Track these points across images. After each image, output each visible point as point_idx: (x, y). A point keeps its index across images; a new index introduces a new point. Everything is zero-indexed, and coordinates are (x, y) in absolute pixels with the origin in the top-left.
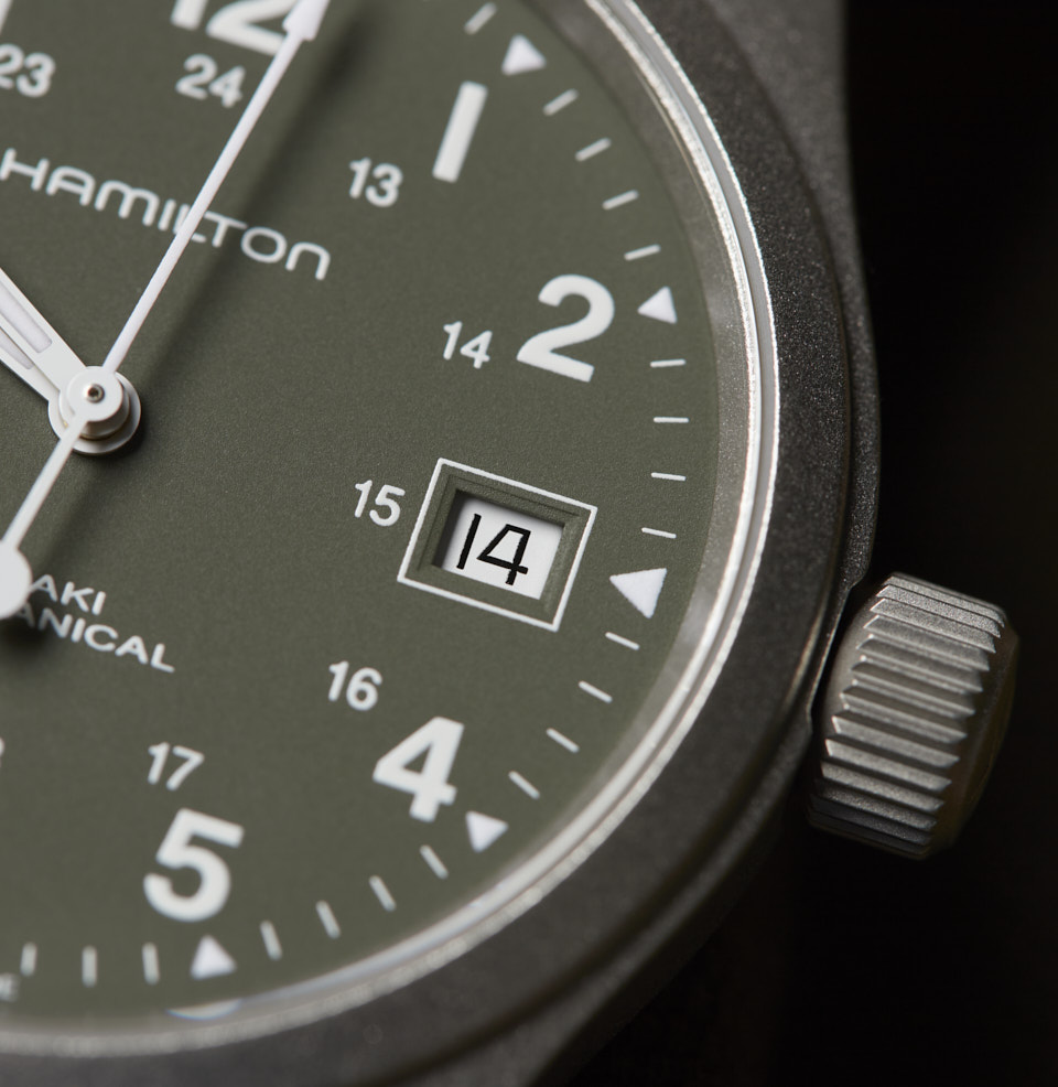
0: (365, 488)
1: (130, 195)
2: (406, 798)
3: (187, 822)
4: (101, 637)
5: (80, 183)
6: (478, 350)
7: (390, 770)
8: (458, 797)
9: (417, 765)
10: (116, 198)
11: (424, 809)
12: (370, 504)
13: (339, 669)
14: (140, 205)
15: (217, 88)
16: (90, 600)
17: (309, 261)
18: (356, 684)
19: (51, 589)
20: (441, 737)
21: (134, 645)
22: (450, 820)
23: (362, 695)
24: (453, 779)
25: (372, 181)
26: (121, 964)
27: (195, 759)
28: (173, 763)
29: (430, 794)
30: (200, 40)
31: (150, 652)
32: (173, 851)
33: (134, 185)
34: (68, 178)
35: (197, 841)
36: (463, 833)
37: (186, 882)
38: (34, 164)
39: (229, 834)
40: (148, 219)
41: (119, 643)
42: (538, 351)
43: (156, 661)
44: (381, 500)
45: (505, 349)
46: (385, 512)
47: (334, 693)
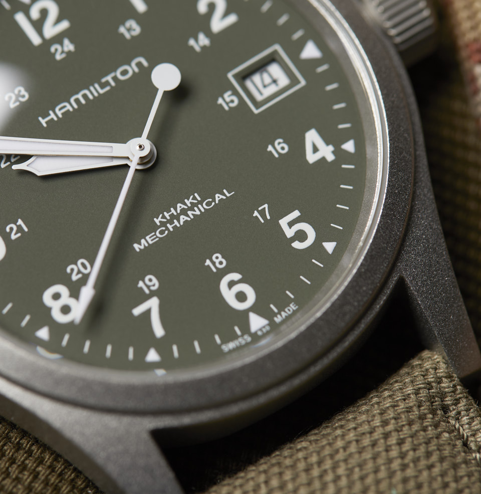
0: (220, 101)
1: (79, 96)
2: (323, 159)
3: (283, 222)
4: (208, 204)
5: (65, 107)
6: (203, 40)
7: (311, 158)
8: (334, 146)
9: (315, 149)
10: (77, 101)
11: (330, 158)
12: (227, 104)
13: (270, 148)
14: (85, 96)
15: (66, 49)
16: (194, 198)
17: (139, 65)
18: (278, 148)
19: (183, 206)
20: (312, 137)
21: (218, 197)
22: (338, 152)
23: (283, 148)
24: (327, 144)
25: (129, 30)
26: (312, 272)
27: (266, 206)
28: (262, 213)
29: (327, 152)
30: (47, 43)
31: (224, 194)
32: (289, 233)
33: (77, 93)
34: (60, 109)
35: (291, 224)
36: (346, 152)
37: (301, 236)
38: (49, 115)
39: (296, 214)
40: (91, 97)
41: (214, 200)
42: (218, 24)
43: (228, 195)
44: (228, 99)
45: (208, 33)
46: (232, 101)
47: (276, 155)
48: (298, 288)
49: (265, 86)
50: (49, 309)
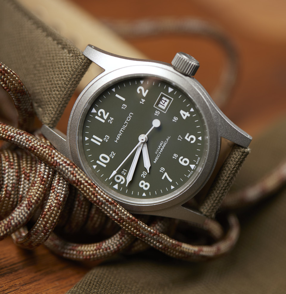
0: (155, 114)
1: (121, 130)
2: (187, 117)
3: (186, 138)
4: (166, 142)
5: (119, 135)
6: (143, 100)
7: (184, 118)
8: (188, 112)
9: (184, 115)
10: (121, 132)
11: (189, 115)
12: (157, 114)
13: (173, 120)
14: (122, 130)
15: (112, 120)
16: (162, 143)
17: (131, 115)
18: (175, 119)
19: (160, 146)
20: (182, 112)
21: (167, 139)
22: (190, 113)
23: (176, 119)
24: (186, 112)
25: (124, 107)
26: (199, 147)
27: (180, 136)
28: (180, 138)
29: (187, 114)
30: (106, 120)
31: (168, 138)
32: (189, 140)
34: (118, 136)
35: (188, 138)
36: (192, 112)
37: (192, 139)
38: (117, 139)
39: (188, 134)
40: (124, 129)
41: (167, 141)
42: (144, 95)
43: (169, 138)
44: (157, 113)
45: (144, 98)
46: (158, 113)
47: (176, 121)
48: (198, 153)
49: (164, 104)
50: (142, 188)
